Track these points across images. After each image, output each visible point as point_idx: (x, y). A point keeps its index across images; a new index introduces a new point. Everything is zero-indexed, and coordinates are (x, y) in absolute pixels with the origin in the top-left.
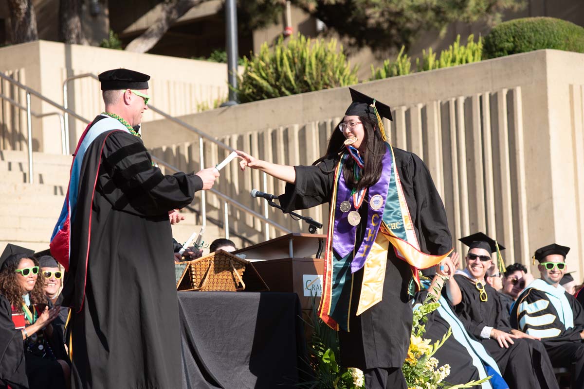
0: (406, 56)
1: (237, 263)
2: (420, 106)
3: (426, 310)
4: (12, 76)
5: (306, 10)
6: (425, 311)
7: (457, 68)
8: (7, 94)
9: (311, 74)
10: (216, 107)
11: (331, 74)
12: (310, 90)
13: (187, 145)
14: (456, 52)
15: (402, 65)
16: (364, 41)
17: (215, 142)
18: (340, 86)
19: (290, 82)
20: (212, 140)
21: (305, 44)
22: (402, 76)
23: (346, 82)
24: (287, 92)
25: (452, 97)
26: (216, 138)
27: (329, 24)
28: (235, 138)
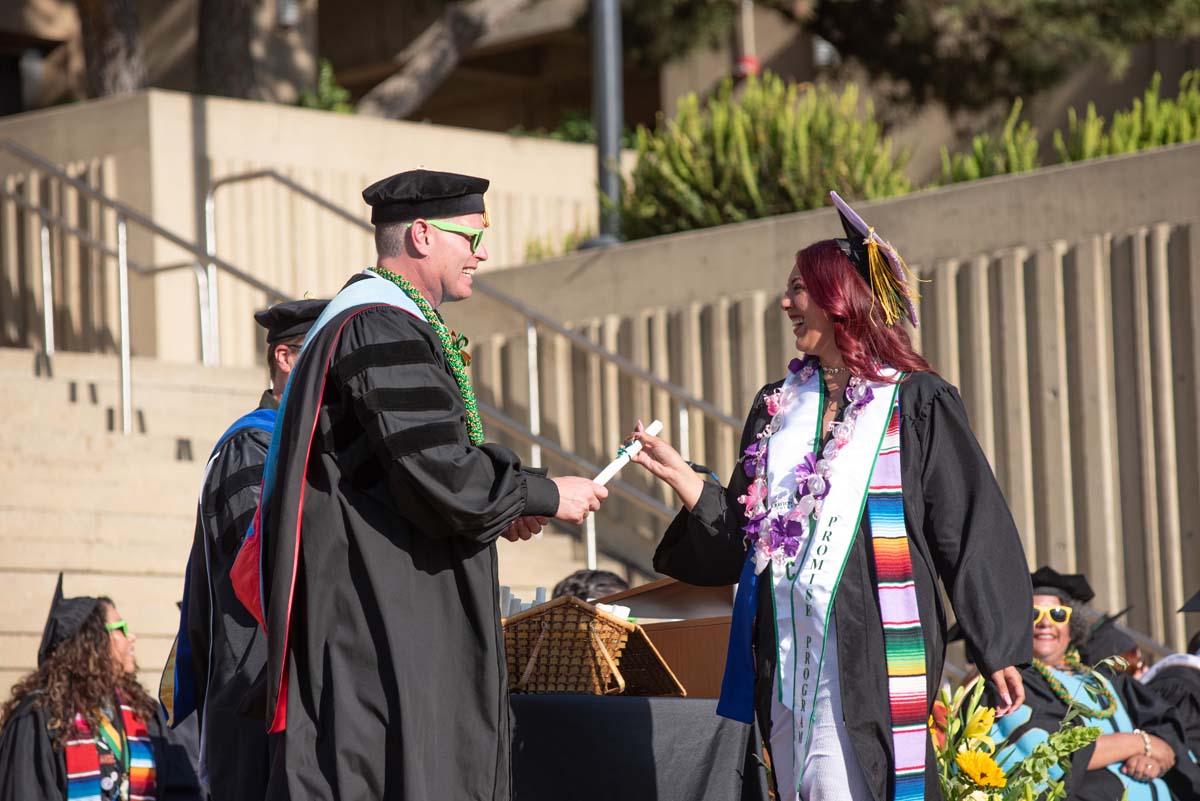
0: (1025, 127)
1: (606, 628)
2: (1061, 248)
3: (1067, 744)
4: (83, 178)
5: (788, 15)
6: (1063, 747)
7: (1152, 157)
8: (72, 219)
9: (795, 171)
10: (567, 251)
11: (844, 169)
12: (794, 210)
13: (498, 341)
14: (1151, 114)
15: (1017, 149)
16: (929, 90)
17: (566, 334)
18: (865, 198)
19: (746, 189)
20: (557, 329)
21: (784, 100)
22: (1015, 175)
23: (882, 188)
24: (738, 215)
25: (1141, 225)
26: (568, 325)
27: (844, 48)
28: (613, 325)
